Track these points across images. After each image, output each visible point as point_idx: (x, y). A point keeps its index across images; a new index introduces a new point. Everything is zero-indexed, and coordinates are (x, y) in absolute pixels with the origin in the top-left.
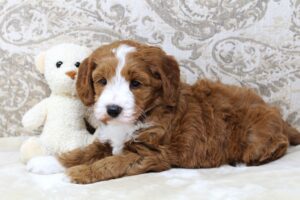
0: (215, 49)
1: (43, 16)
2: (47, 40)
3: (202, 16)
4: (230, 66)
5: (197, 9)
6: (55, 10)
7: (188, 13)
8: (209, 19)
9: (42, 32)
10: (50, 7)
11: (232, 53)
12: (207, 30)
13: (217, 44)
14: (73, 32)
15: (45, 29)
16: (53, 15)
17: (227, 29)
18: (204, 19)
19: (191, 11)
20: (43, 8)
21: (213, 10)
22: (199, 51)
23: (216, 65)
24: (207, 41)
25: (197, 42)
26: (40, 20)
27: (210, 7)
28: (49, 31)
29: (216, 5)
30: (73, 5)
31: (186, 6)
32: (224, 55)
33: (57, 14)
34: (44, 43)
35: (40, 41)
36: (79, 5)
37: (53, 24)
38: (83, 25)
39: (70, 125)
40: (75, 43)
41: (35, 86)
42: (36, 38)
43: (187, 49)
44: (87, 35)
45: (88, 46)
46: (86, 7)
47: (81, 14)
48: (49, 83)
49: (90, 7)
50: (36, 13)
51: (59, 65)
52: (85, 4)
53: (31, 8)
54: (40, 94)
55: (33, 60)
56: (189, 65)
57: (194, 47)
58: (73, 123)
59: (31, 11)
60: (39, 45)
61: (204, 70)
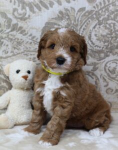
0: (106, 65)
1: (9, 43)
2: (10, 57)
3: (100, 47)
4: (114, 76)
5: (97, 43)
6: (16, 40)
7: (92, 45)
8: (104, 49)
9: (8, 52)
10: (14, 38)
11: (115, 68)
12: (102, 55)
13: (107, 63)
14: (25, 53)
15: (10, 50)
16: (15, 43)
17: (114, 55)
18: (101, 48)
19: (94, 44)
20: (9, 39)
21: (106, 44)
22: (97, 66)
23: (106, 75)
24: (102, 61)
25: (96, 61)
26: (7, 45)
27: (105, 42)
28: (12, 52)
29: (108, 41)
30: (27, 38)
31: (91, 41)
32: (111, 69)
33: (17, 42)
34: (9, 58)
35: (6, 58)
36: (30, 37)
37: (15, 48)
38: (32, 49)
39: (23, 106)
40: (27, 59)
41: (2, 83)
42: (4, 56)
43: (90, 65)
44: (34, 55)
45: (34, 61)
46: (35, 39)
47: (31, 43)
48: (12, 82)
49: (36, 39)
50: (5, 41)
51: (18, 72)
52: (34, 37)
53: (2, 38)
54: (5, 87)
55: (2, 68)
56: (91, 74)
57: (94, 64)
58: (25, 105)
59: (2, 40)
60: (6, 60)
61: (99, 77)
